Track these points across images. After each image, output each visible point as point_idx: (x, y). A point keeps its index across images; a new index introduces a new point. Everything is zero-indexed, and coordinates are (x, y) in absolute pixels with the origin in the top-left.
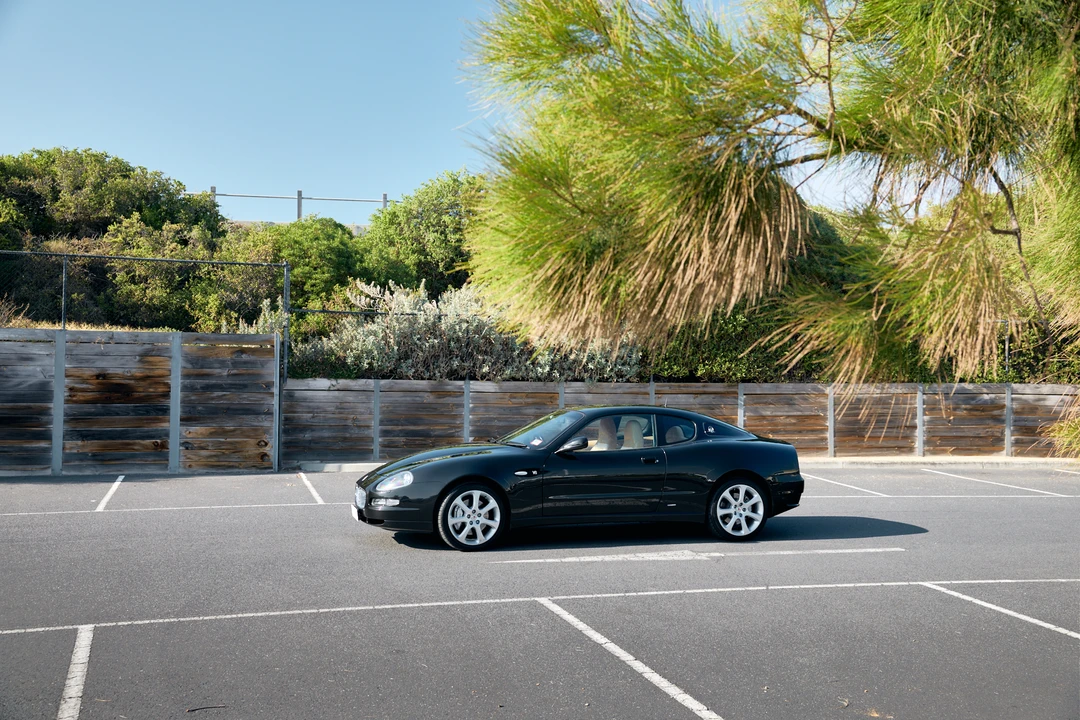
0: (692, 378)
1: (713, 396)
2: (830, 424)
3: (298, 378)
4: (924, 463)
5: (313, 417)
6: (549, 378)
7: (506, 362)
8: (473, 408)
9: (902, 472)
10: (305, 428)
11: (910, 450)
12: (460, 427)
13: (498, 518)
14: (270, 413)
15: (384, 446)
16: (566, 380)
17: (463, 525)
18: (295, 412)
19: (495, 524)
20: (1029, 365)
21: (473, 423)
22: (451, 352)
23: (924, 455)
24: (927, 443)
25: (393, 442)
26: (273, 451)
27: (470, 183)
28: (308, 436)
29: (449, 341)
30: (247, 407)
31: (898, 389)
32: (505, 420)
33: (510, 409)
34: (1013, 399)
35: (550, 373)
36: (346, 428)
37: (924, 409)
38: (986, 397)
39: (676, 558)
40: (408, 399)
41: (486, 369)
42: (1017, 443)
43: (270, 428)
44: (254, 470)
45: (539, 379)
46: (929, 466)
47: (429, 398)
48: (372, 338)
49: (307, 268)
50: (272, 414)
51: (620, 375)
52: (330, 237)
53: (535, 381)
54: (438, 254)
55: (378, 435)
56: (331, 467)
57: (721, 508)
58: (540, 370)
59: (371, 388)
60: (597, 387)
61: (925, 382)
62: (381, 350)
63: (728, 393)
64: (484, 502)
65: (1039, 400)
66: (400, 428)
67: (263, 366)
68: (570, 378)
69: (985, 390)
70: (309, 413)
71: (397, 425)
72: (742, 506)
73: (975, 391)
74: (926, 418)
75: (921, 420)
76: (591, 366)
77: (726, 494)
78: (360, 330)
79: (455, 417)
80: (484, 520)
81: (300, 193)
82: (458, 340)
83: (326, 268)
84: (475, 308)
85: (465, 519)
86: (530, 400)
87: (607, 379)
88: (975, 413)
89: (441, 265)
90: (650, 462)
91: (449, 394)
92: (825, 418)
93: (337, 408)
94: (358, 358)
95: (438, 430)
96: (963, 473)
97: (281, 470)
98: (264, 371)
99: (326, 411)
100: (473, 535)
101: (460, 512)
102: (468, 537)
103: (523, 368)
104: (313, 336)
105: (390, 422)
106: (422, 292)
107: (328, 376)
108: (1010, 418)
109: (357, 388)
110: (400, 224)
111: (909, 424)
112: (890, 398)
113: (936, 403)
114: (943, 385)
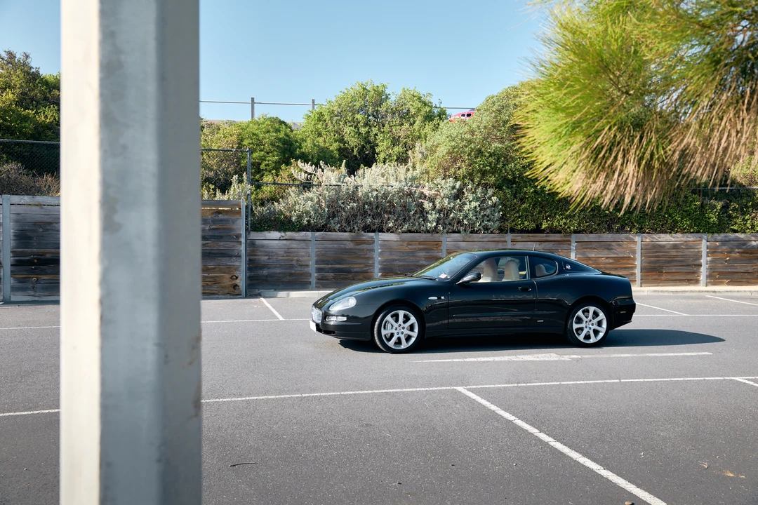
0: (538, 230)
1: (553, 243)
2: (638, 263)
3: (257, 231)
4: (708, 292)
5: (269, 259)
6: (435, 230)
7: (405, 219)
8: (381, 252)
9: (692, 298)
10: (263, 267)
11: (697, 282)
12: (372, 266)
13: (416, 330)
14: (239, 256)
15: (319, 279)
16: (447, 232)
17: (392, 335)
18: (255, 255)
19: (415, 334)
21: (381, 263)
22: (365, 212)
23: (707, 286)
24: (709, 277)
25: (325, 276)
26: (241, 282)
27: (374, 90)
28: (265, 272)
29: (364, 205)
30: (224, 252)
31: (690, 238)
32: (404, 260)
33: (408, 253)
35: (436, 227)
36: (292, 266)
37: (708, 253)
38: (754, 243)
39: (546, 359)
40: (335, 246)
41: (391, 225)
43: (239, 267)
44: (228, 296)
45: (428, 232)
46: (712, 293)
47: (350, 245)
48: (310, 203)
49: (263, 153)
50: (240, 256)
51: (486, 228)
52: (277, 131)
53: (425, 232)
54: (353, 142)
55: (314, 271)
56: (282, 294)
57: (576, 323)
58: (429, 225)
59: (309, 238)
60: (470, 237)
61: (708, 232)
62: (316, 211)
63: (564, 241)
64: (407, 319)
66: (330, 266)
67: (233, 223)
68: (450, 231)
69: (753, 239)
70: (266, 256)
71: (328, 264)
72: (591, 321)
73: (746, 239)
74: (709, 259)
75: (704, 260)
76: (465, 222)
77: (580, 313)
78: (301, 197)
79: (368, 258)
80: (407, 332)
81: (253, 99)
82: (370, 204)
83: (275, 153)
84: (382, 180)
85: (393, 331)
86: (422, 247)
87: (477, 231)
88: (745, 255)
89: (355, 150)
90: (525, 290)
91: (364, 242)
92: (634, 259)
93: (285, 252)
94: (300, 217)
95: (356, 267)
96: (738, 298)
97: (247, 296)
98: (234, 227)
99: (277, 255)
100: (399, 342)
101: (389, 326)
102: (396, 343)
103: (417, 224)
104: (268, 201)
105: (323, 262)
106: (343, 169)
107: (279, 230)
109: (299, 238)
110: (325, 121)
111: (696, 263)
112: (682, 244)
113: (717, 247)
114: (722, 235)
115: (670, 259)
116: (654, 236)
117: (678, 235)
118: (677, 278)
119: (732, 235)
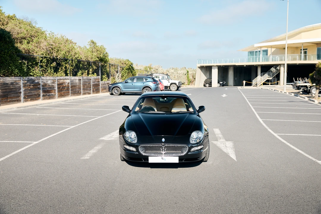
11: (20, 101)
20: (44, 70)
24: (24, 98)
31: (17, 79)
34: (42, 82)
37: (23, 86)
38: (36, 81)
42: (43, 96)
61: (23, 76)
65: (47, 82)
69: (36, 79)
73: (34, 79)
75: (22, 90)
88: (34, 87)
108: (41, 88)
111: (20, 91)
112: (14, 82)
113: (26, 84)
114: (27, 77)
115: (10, 90)
116: (4, 78)
117: (13, 77)
118: (13, 100)
119: (31, 77)
